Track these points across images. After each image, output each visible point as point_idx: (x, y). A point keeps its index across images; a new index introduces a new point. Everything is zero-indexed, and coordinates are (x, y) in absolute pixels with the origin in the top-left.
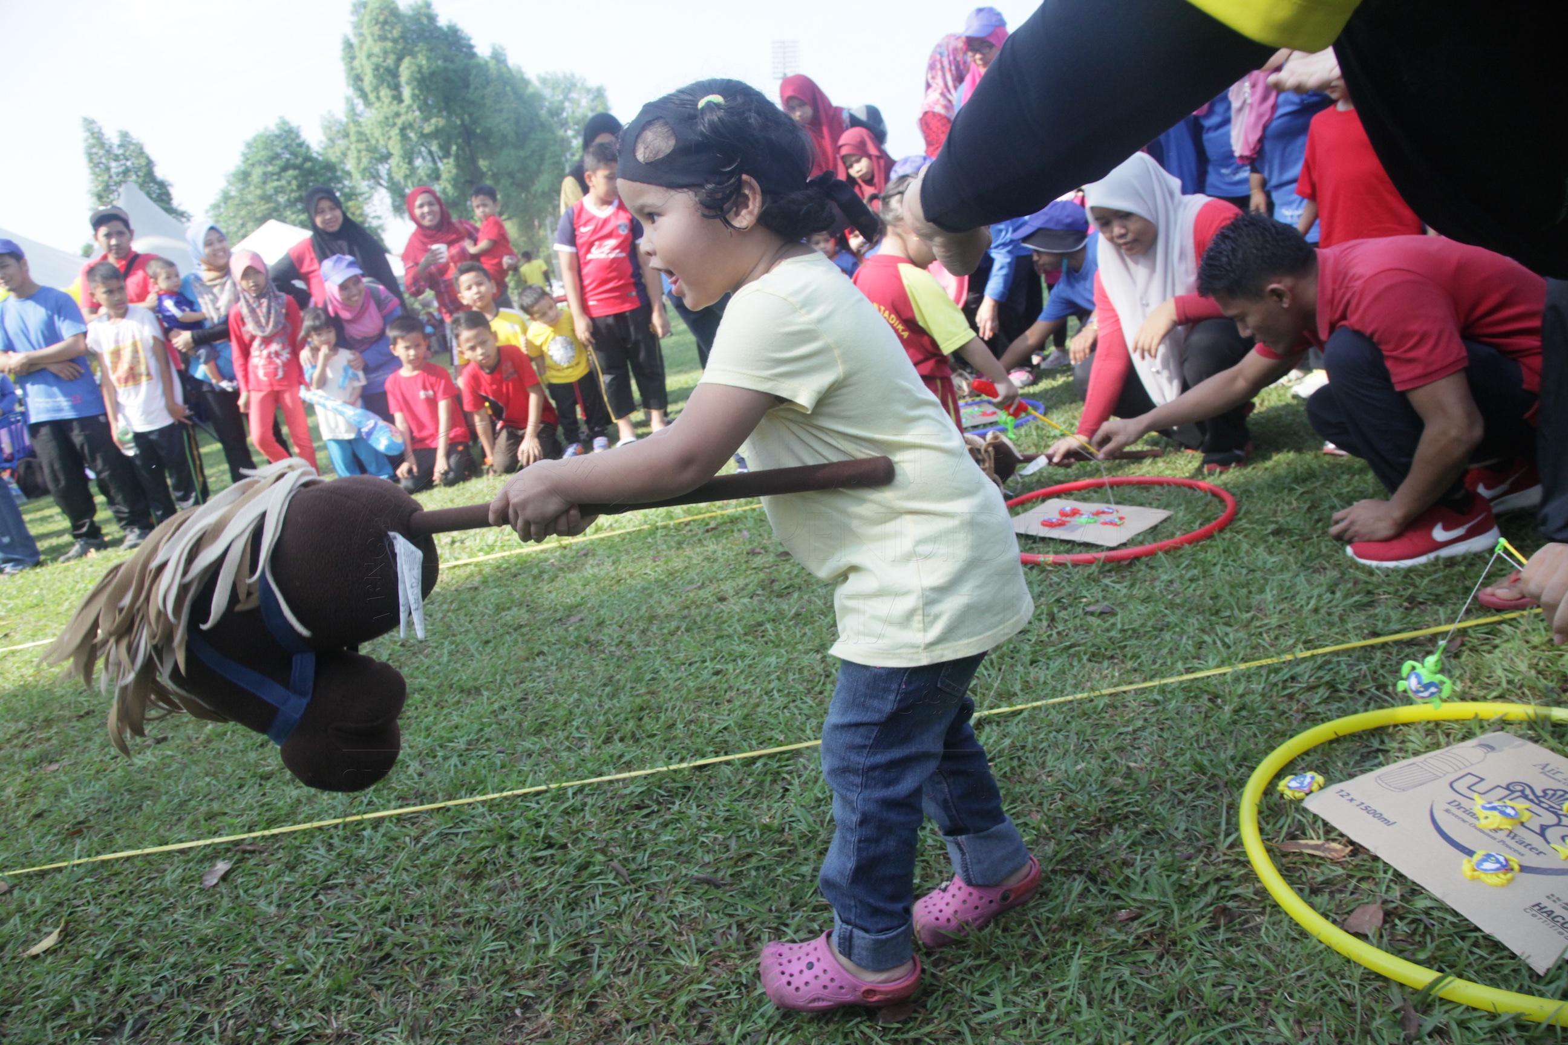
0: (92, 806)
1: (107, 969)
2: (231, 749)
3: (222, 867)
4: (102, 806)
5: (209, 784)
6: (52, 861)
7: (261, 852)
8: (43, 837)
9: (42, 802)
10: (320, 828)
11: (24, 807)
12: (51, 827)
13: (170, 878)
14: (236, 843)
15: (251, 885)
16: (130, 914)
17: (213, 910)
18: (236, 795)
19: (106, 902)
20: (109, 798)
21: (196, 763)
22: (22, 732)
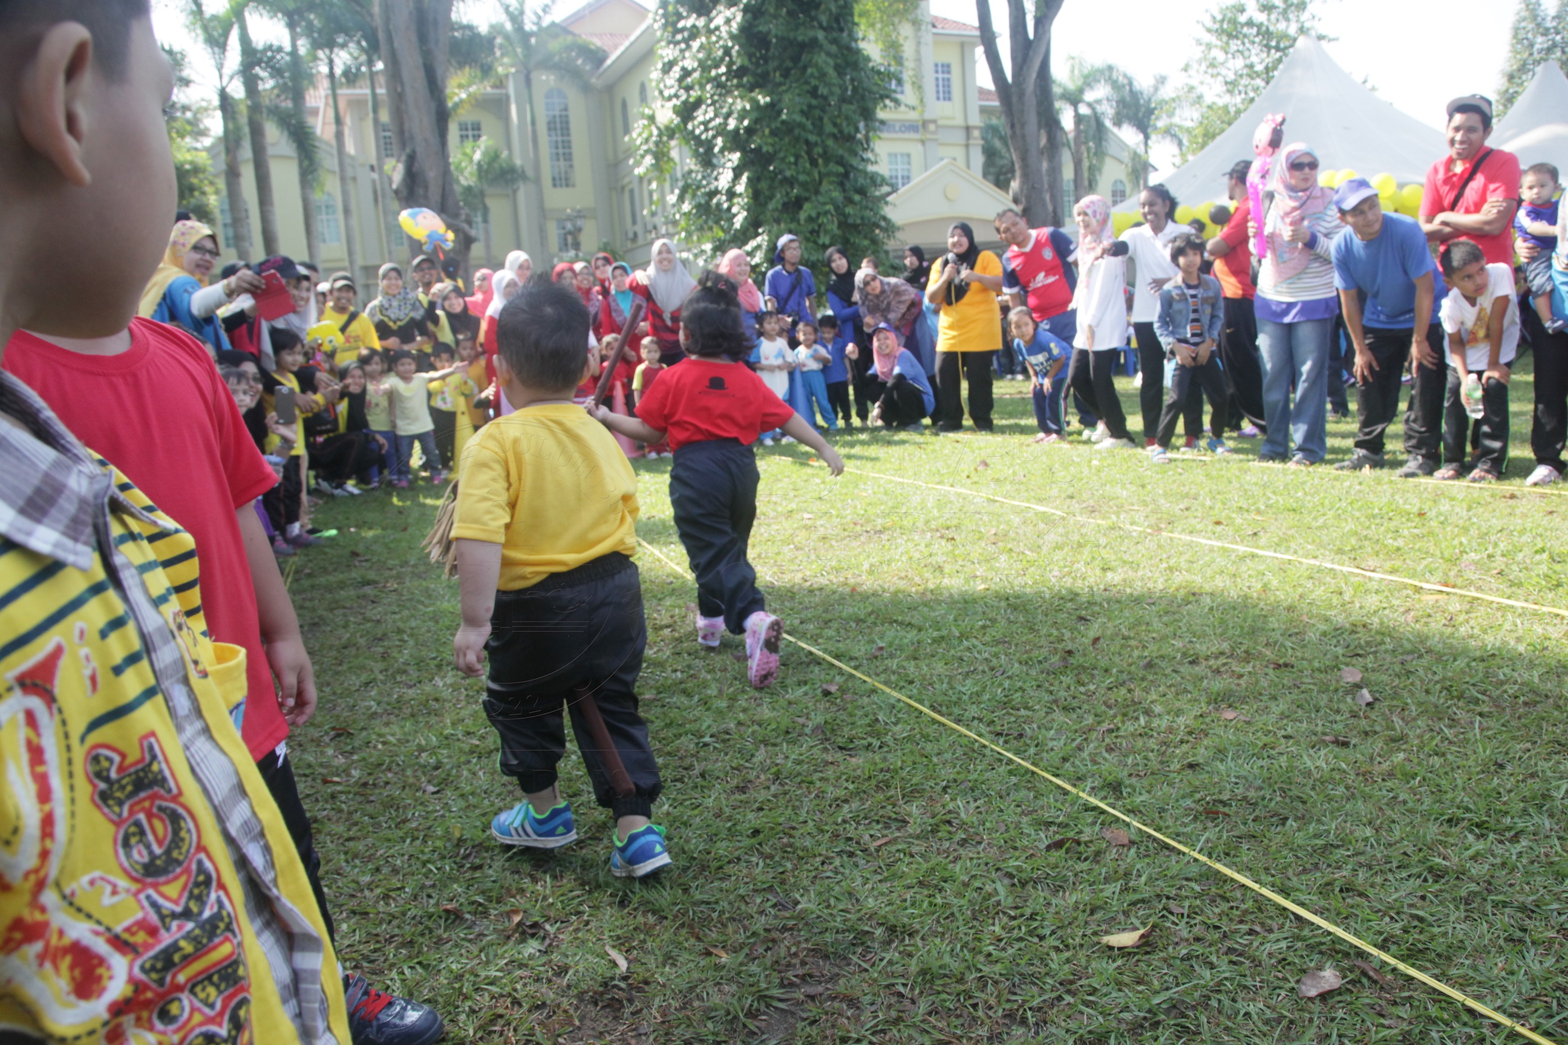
0: (1241, 790)
1: (1156, 1025)
2: (1410, 805)
3: (1330, 977)
4: (1252, 794)
5: (1366, 839)
6: (1176, 836)
7: (1382, 988)
8: (1183, 797)
9: (1201, 754)
10: (1471, 1011)
11: (1185, 747)
12: (1196, 790)
13: (1273, 945)
14: (1361, 954)
15: (1350, 1033)
16: (1212, 966)
17: (1292, 1033)
18: (1390, 876)
19: (1198, 930)
20: (1261, 788)
21: (1366, 798)
22: (1222, 653)
